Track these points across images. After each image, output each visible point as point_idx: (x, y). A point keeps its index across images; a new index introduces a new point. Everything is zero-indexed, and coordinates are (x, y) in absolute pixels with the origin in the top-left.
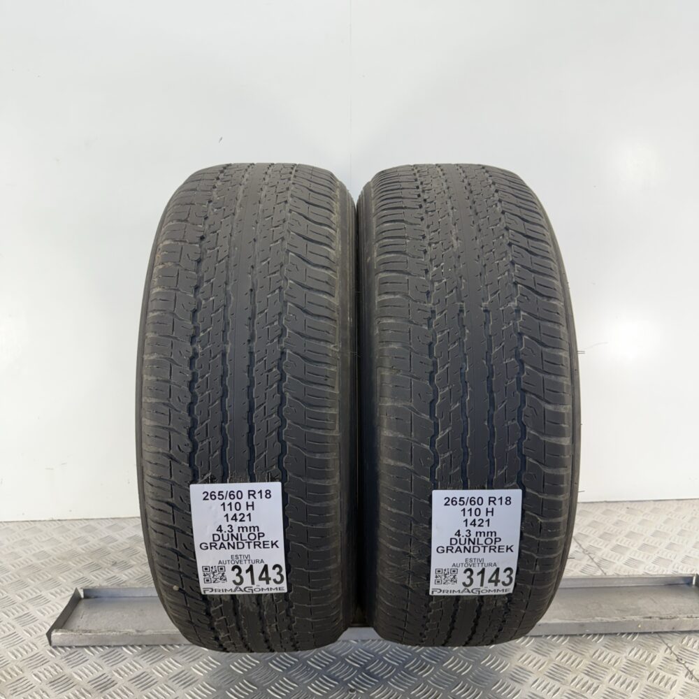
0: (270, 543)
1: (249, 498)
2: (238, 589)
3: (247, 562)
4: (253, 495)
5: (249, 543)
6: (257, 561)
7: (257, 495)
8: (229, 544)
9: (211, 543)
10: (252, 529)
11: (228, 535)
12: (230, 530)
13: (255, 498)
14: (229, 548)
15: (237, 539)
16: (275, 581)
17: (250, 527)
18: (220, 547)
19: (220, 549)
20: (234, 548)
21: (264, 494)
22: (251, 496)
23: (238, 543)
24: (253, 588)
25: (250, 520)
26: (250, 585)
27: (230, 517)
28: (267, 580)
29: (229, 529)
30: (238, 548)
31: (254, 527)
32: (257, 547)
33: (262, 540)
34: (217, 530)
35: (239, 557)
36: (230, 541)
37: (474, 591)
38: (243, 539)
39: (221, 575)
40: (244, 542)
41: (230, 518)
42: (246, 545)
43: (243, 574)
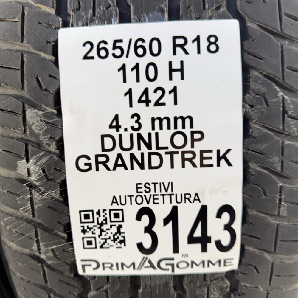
0: (214, 155)
1: (175, 53)
2: (147, 264)
3: (167, 198)
4: (182, 46)
5: (172, 154)
6: (187, 198)
7: (191, 47)
8: (133, 157)
9: (97, 156)
10: (180, 121)
11: (131, 135)
12: (136, 126)
13: (186, 53)
14: (132, 168)
15: (149, 146)
16: (219, 245)
17: (176, 119)
18: (116, 165)
19: (114, 169)
20: (142, 166)
21: (204, 44)
22: (178, 50)
23: (150, 154)
24: (175, 262)
25: (176, 103)
26: (171, 254)
27: (136, 97)
28: (204, 240)
29: (133, 123)
30: (150, 167)
31: (183, 119)
32: (187, 163)
33: (198, 147)
34: (111, 127)
35: (152, 187)
36: (135, 151)
37: (163, 264)
38: (160, 145)
39: (114, 230)
40: (162, 152)
41: (135, 99)
42: (167, 159)
43: (158, 228)
